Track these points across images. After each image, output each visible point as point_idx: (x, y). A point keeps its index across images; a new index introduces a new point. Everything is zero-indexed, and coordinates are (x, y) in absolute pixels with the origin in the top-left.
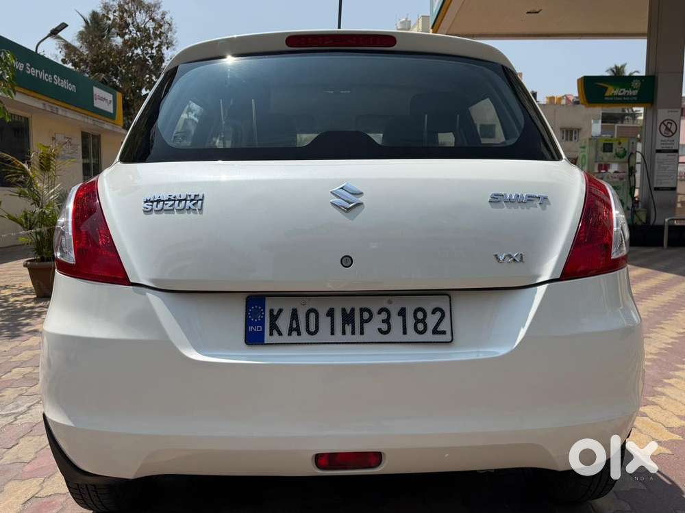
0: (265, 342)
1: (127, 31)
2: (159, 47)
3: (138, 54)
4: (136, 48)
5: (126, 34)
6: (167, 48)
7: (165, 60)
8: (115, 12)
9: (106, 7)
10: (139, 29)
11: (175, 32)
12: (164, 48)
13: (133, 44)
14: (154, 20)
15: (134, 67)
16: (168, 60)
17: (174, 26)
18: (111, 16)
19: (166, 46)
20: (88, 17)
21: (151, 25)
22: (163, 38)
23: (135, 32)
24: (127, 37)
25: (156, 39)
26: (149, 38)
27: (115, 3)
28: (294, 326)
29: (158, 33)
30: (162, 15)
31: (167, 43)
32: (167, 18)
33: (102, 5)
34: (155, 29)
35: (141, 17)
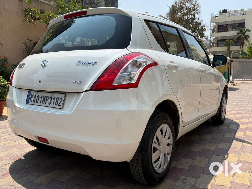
0: (29, 103)
1: (183, 10)
2: (194, 14)
3: (186, 18)
4: (185, 16)
5: (182, 11)
6: (197, 14)
7: (196, 19)
8: (179, 4)
9: (176, 3)
10: (187, 9)
11: (201, 7)
12: (196, 14)
13: (185, 14)
14: (192, 4)
15: (184, 23)
16: (197, 19)
17: (200, 5)
18: (177, 6)
19: (197, 13)
20: (171, 7)
21: (191, 6)
22: (196, 10)
23: (185, 10)
24: (182, 12)
25: (193, 11)
26: (190, 11)
27: (179, 1)
28: (34, 100)
29: (194, 9)
30: (196, 2)
31: (197, 12)
32: (197, 3)
33: (174, 3)
34: (193, 7)
35: (188, 4)
